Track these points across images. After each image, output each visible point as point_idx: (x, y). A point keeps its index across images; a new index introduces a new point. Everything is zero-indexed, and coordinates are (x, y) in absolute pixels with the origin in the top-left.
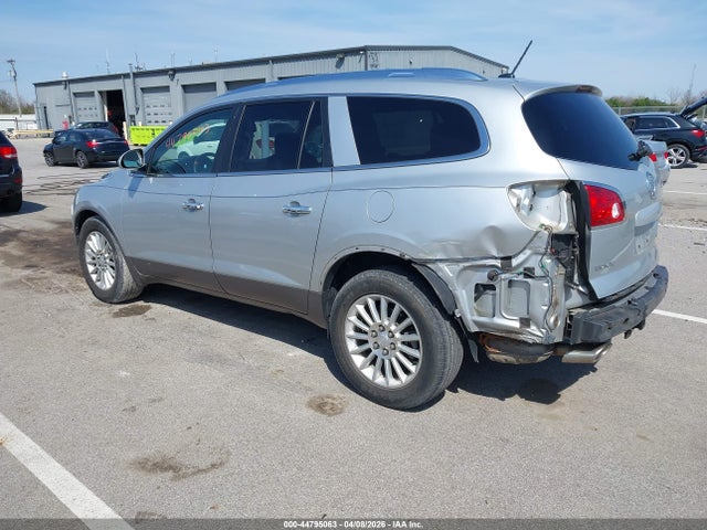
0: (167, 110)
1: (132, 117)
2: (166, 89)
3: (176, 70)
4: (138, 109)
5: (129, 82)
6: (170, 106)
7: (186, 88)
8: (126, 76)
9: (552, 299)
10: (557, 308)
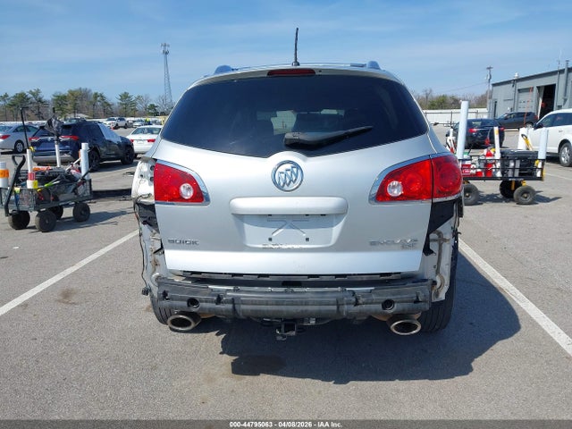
1: (560, 107)
4: (565, 100)
5: (563, 77)
8: (561, 71)
9: (150, 259)
10: (158, 268)
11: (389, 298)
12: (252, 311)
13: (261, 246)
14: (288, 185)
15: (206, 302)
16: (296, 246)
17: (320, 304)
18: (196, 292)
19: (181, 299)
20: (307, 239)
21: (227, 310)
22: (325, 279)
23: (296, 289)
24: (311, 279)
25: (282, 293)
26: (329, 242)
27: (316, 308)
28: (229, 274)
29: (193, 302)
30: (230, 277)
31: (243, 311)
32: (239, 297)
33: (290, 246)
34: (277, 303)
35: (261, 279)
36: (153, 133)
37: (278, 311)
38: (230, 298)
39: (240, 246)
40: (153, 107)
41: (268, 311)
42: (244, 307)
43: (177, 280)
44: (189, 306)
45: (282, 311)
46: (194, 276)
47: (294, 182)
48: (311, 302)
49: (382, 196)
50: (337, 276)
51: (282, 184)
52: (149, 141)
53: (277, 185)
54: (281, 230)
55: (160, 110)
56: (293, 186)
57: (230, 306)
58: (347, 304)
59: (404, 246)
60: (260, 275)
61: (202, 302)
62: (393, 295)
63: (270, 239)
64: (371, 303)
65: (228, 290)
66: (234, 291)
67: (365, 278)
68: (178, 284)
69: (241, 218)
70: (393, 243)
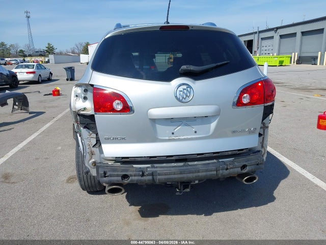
0: (271, 48)
1: (255, 52)
2: (272, 37)
3: (277, 28)
4: (258, 48)
5: (256, 35)
6: (272, 46)
7: (281, 37)
8: (256, 33)
9: (88, 150)
10: (93, 156)
11: (245, 163)
12: (165, 179)
13: (168, 138)
14: (185, 99)
15: (135, 176)
16: (189, 137)
17: (207, 171)
18: (127, 171)
19: (117, 176)
20: (196, 132)
21: (149, 180)
22: (207, 155)
23: (190, 163)
24: (199, 156)
25: (182, 166)
26: (209, 133)
27: (204, 174)
28: (147, 157)
29: (125, 177)
30: (149, 159)
31: (159, 180)
32: (156, 171)
33: (185, 137)
34: (181, 173)
35: (168, 158)
36: (29, 68)
37: (182, 178)
38: (151, 172)
39: (154, 139)
40: (22, 51)
41: (175, 178)
42: (159, 177)
43: (110, 163)
44: (122, 179)
45: (183, 178)
46: (123, 160)
47: (188, 97)
48: (202, 170)
49: (239, 103)
50: (214, 153)
51: (181, 98)
52: (27, 73)
53: (178, 99)
54: (179, 128)
55: (27, 54)
56: (188, 99)
57: (150, 177)
58: (222, 170)
59: (250, 132)
60: (167, 156)
61: (131, 176)
62: (246, 162)
63: (173, 133)
64: (235, 168)
65: (148, 167)
66: (152, 167)
67: (230, 153)
68: (111, 166)
69: (154, 121)
70: (244, 131)
